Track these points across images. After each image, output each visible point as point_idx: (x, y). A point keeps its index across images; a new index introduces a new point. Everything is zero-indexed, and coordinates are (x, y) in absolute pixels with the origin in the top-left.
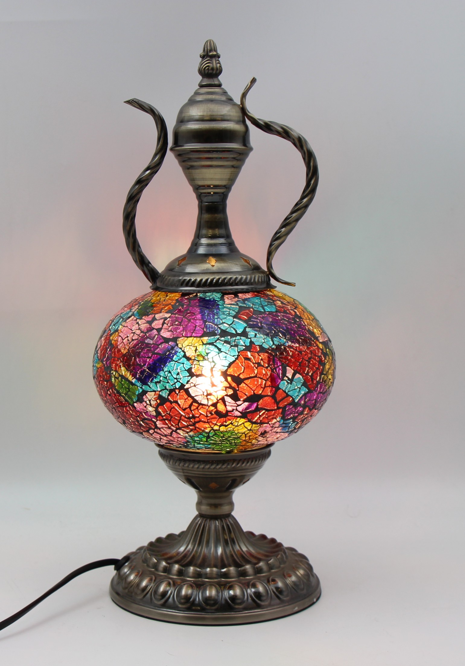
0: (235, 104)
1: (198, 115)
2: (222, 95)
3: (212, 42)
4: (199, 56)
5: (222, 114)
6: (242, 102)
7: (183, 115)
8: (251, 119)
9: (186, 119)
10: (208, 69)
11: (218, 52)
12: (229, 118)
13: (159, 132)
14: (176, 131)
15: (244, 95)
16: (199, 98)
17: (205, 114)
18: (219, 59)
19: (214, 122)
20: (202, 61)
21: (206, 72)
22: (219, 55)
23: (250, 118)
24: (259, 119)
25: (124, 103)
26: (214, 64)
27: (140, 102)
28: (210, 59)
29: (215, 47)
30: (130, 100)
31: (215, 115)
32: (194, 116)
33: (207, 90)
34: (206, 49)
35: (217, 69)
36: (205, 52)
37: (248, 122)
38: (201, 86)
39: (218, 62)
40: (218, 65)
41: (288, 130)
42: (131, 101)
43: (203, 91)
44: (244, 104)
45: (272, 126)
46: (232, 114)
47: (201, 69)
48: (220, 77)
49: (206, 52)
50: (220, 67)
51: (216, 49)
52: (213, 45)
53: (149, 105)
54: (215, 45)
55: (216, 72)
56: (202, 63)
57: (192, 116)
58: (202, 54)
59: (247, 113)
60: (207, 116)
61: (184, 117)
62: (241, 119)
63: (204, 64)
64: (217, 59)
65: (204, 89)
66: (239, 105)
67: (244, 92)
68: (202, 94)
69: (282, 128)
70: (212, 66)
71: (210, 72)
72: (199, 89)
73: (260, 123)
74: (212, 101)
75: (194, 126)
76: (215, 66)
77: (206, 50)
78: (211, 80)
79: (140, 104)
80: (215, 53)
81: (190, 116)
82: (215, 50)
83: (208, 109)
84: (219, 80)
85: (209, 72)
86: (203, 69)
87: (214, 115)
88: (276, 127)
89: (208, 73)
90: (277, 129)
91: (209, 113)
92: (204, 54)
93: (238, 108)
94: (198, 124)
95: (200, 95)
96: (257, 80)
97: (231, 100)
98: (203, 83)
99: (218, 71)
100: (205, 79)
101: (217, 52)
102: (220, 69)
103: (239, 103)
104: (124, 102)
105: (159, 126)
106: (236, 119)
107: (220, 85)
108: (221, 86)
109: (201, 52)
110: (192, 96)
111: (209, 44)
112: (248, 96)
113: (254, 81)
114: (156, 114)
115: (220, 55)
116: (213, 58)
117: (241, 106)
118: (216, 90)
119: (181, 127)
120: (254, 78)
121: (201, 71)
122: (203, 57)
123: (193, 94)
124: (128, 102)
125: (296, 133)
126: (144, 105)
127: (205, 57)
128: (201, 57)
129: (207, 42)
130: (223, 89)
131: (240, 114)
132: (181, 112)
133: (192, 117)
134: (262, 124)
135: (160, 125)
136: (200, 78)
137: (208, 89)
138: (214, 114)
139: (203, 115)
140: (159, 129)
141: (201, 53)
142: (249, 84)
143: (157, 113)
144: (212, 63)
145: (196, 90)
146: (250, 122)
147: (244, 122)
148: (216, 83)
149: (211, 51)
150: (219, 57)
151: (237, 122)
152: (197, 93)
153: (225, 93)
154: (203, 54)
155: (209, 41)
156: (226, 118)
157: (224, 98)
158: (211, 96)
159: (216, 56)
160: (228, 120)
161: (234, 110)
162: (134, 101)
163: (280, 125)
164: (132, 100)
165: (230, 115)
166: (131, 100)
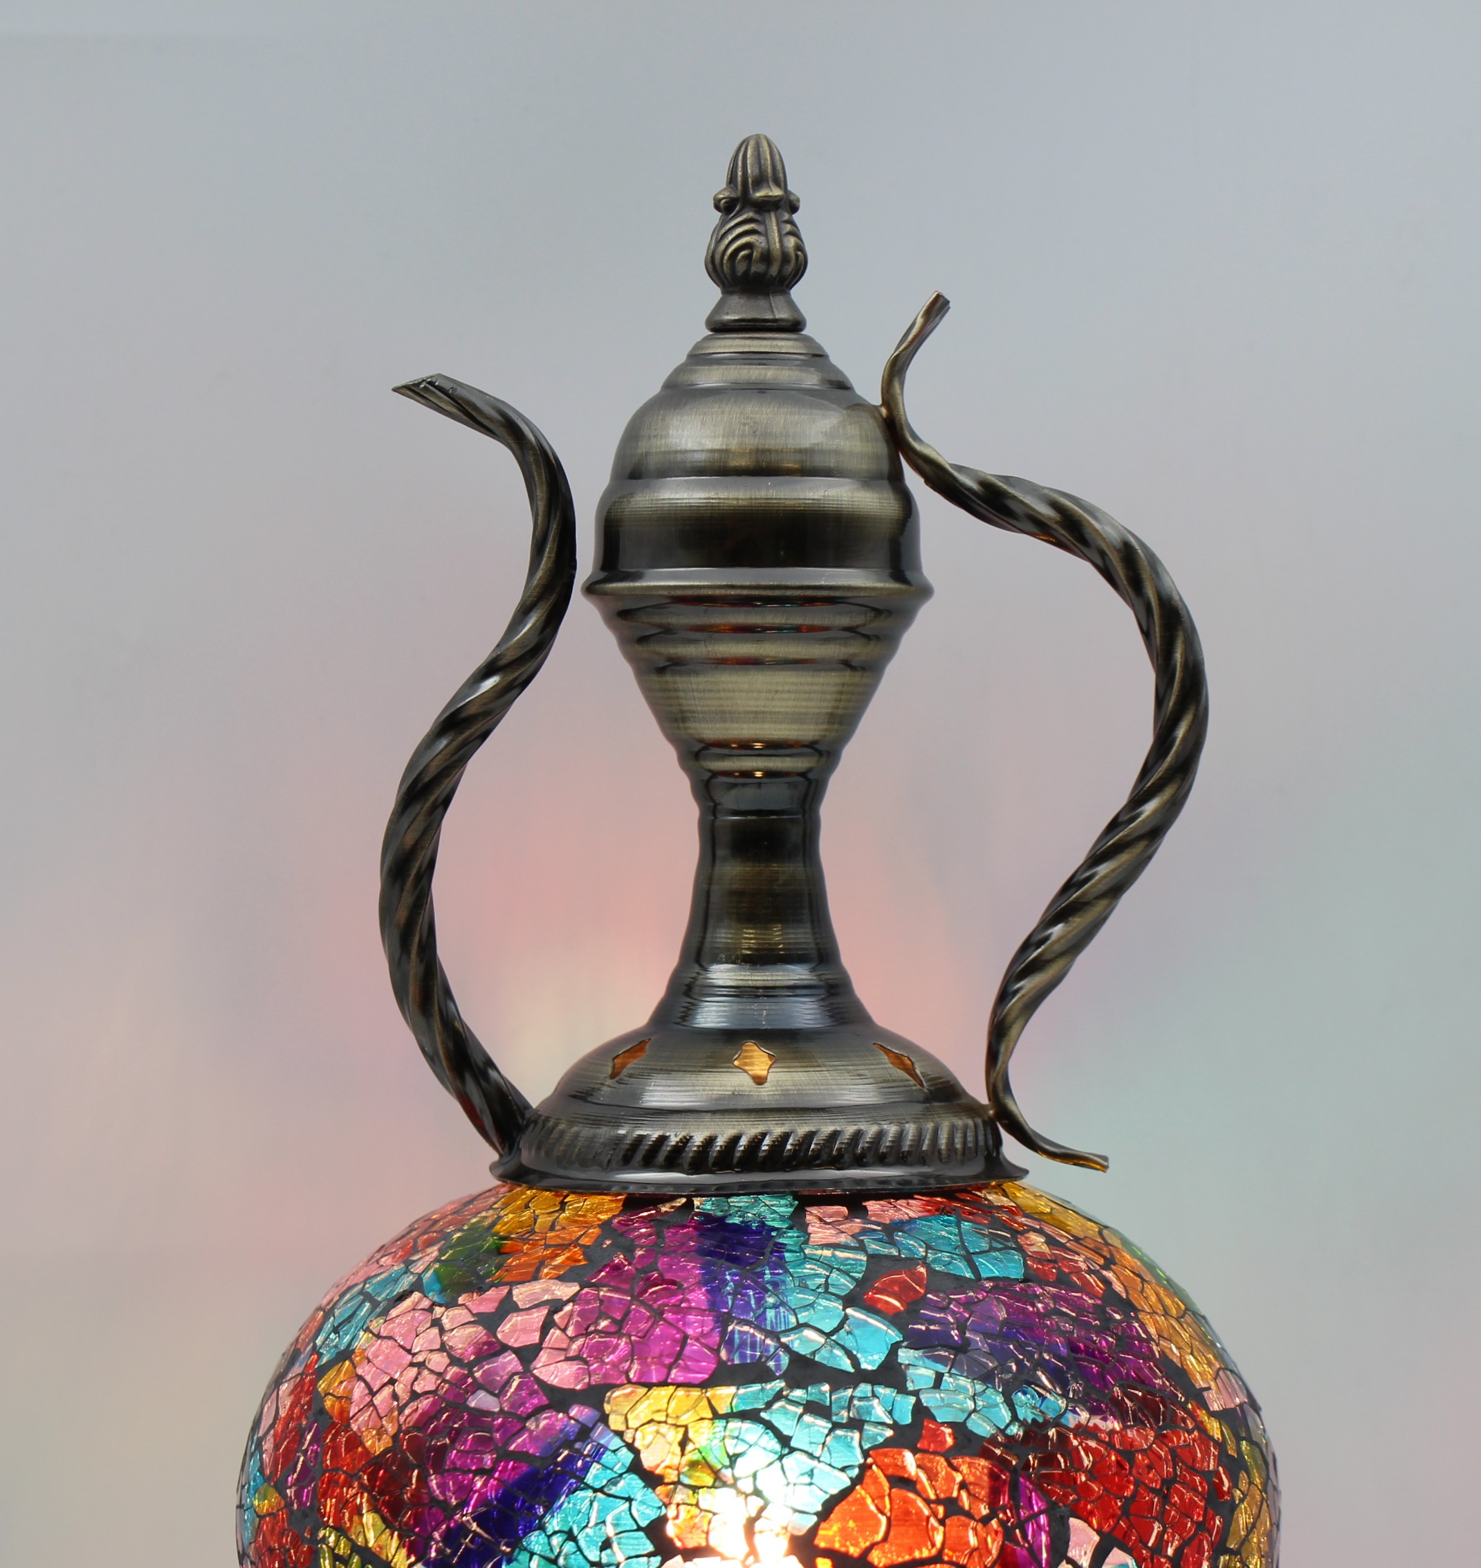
0: (858, 405)
1: (702, 451)
2: (804, 365)
3: (765, 145)
4: (712, 202)
5: (806, 443)
6: (889, 398)
7: (643, 447)
8: (926, 468)
9: (653, 462)
10: (748, 258)
11: (790, 188)
12: (831, 462)
13: (540, 518)
14: (609, 512)
15: (897, 369)
16: (709, 378)
17: (734, 444)
18: (795, 217)
19: (769, 481)
20: (723, 223)
21: (741, 268)
22: (792, 198)
23: (920, 462)
24: (960, 469)
25: (396, 393)
26: (773, 236)
27: (460, 392)
28: (757, 217)
29: (779, 167)
30: (420, 383)
31: (776, 451)
32: (686, 451)
33: (742, 346)
34: (740, 173)
35: (785, 258)
36: (736, 187)
37: (913, 480)
38: (719, 328)
39: (788, 227)
40: (791, 242)
41: (1081, 516)
42: (422, 386)
43: (725, 347)
44: (896, 404)
45: (1014, 498)
46: (844, 444)
47: (718, 257)
48: (798, 293)
49: (740, 187)
50: (799, 248)
51: (781, 175)
52: (768, 157)
53: (499, 405)
54: (777, 157)
55: (780, 271)
56: (723, 231)
57: (676, 452)
58: (721, 196)
59: (910, 440)
60: (742, 454)
61: (647, 454)
62: (885, 466)
63: (730, 237)
64: (786, 216)
65: (729, 342)
66: (876, 407)
67: (898, 355)
68: (720, 362)
69: (1055, 505)
70: (764, 245)
71: (757, 268)
72: (707, 339)
73: (962, 485)
74: (761, 390)
75: (685, 496)
76: (778, 245)
77: (739, 179)
78: (762, 302)
79: (462, 399)
80: (776, 192)
81: (669, 453)
82: (780, 181)
83: (745, 424)
84: (792, 305)
85: (754, 269)
86: (726, 257)
87: (770, 451)
88: (1028, 500)
89: (747, 272)
90: (1033, 510)
91: (752, 443)
92: (733, 195)
93: (871, 421)
94: (703, 487)
95: (715, 367)
96: (951, 305)
97: (841, 385)
98: (727, 314)
99: (790, 268)
100: (735, 300)
101: (786, 190)
102: (797, 256)
103: (875, 398)
104: (396, 390)
105: (541, 493)
106: (864, 466)
107: (794, 326)
108: (802, 330)
109: (718, 184)
110: (679, 370)
111: (752, 155)
112: (911, 373)
113: (937, 307)
114: (529, 442)
115: (798, 200)
116: (769, 211)
117: (884, 411)
118: (781, 347)
119: (632, 495)
120: (938, 297)
121: (718, 267)
122: (727, 207)
123: (682, 358)
124: (414, 390)
125: (1114, 527)
126: (480, 404)
127: (737, 208)
128: (717, 207)
129: (745, 143)
130: (808, 340)
131: (881, 447)
132: (634, 433)
133: (679, 457)
134: (970, 490)
135: (545, 489)
136: (714, 293)
137: (748, 342)
138: (770, 443)
139: (724, 447)
140: (541, 505)
141: (720, 193)
142: (920, 321)
143: (533, 439)
144: (766, 234)
145: (697, 347)
146: (920, 480)
147: (895, 479)
148: (782, 314)
149: (760, 181)
150: (794, 208)
151: (868, 480)
152: (698, 358)
153: (817, 357)
154: (727, 194)
155: (752, 143)
156: (818, 462)
157: (811, 379)
158: (757, 372)
159: (782, 203)
160: (827, 473)
161: (853, 430)
162: (437, 387)
163: (1046, 491)
164: (431, 383)
165: (837, 452)
166: (424, 381)
